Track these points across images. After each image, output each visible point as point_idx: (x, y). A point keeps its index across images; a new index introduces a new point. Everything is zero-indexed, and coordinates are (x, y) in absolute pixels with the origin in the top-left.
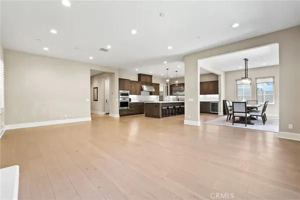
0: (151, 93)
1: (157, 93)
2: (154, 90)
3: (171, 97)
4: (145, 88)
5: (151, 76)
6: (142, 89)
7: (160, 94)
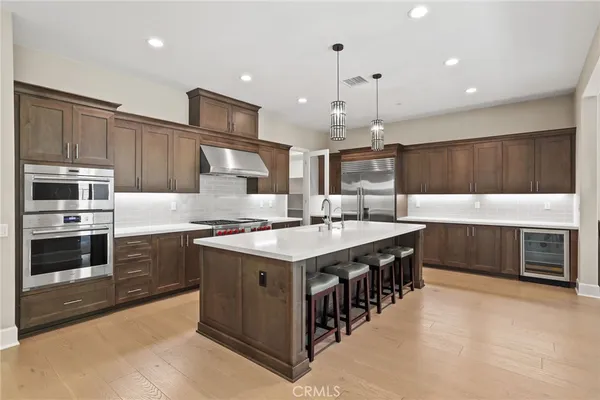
0: (253, 185)
1: (279, 182)
2: (266, 173)
3: (336, 199)
4: (230, 159)
5: (253, 110)
6: (203, 167)
7: (293, 189)
